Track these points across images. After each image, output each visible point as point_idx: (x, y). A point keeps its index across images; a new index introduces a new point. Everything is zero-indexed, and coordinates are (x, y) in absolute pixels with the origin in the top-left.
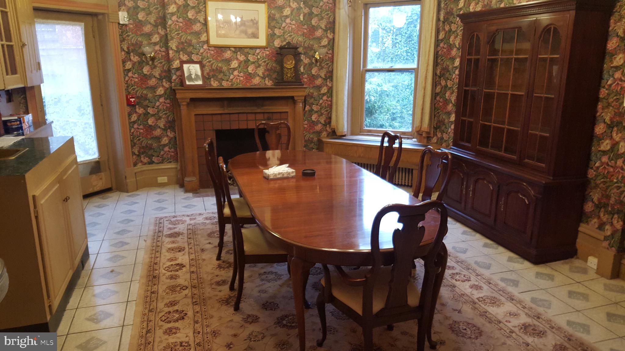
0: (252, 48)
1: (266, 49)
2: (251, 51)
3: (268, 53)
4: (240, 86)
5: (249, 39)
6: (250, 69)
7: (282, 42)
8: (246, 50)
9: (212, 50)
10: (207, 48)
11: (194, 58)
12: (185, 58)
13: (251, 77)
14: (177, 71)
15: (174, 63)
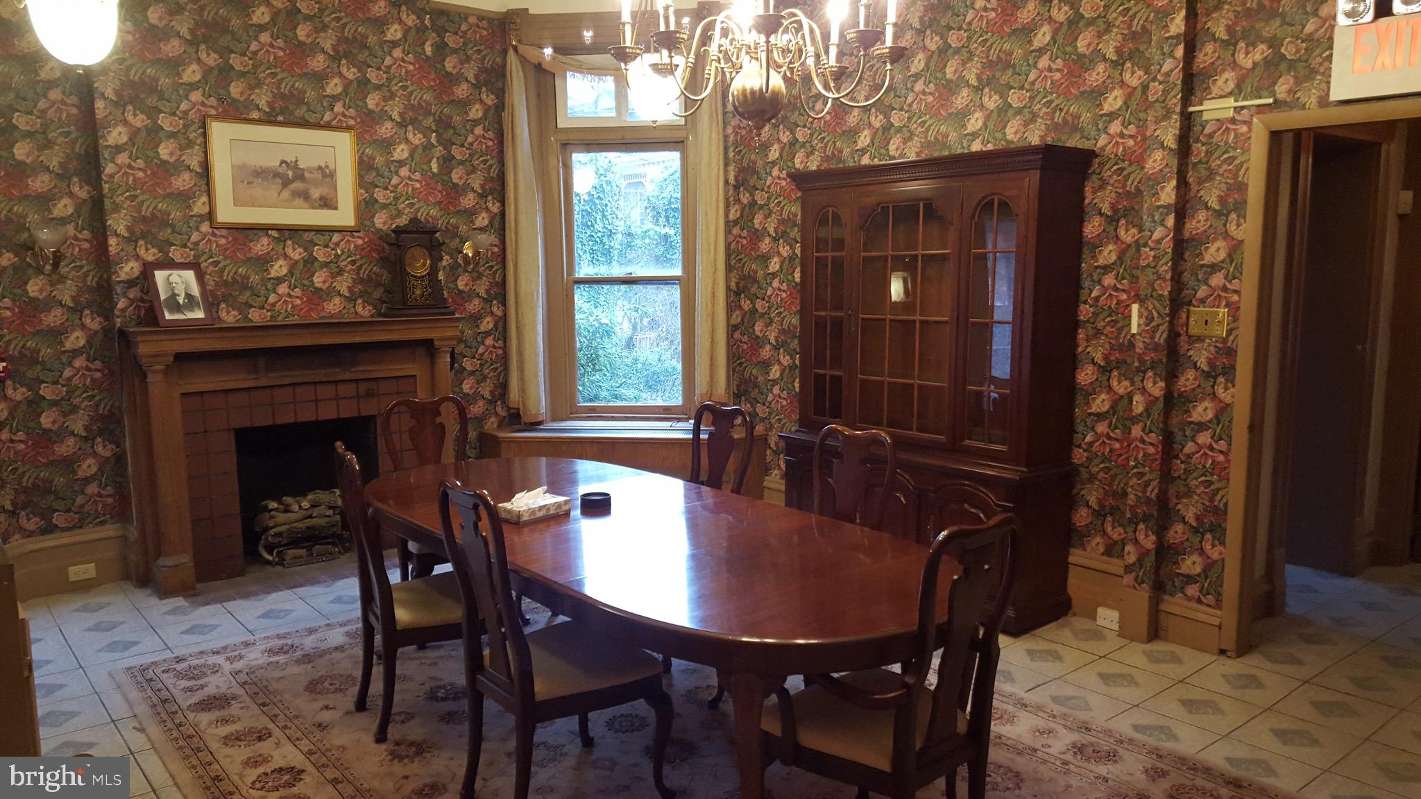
0: (320, 230)
1: (355, 234)
2: (319, 239)
3: (360, 242)
4: (295, 319)
5: (313, 211)
6: (319, 279)
7: (392, 218)
8: (307, 236)
9: (222, 236)
10: (210, 230)
11: (176, 254)
12: (151, 255)
13: (321, 297)
14: (128, 288)
15: (121, 268)
